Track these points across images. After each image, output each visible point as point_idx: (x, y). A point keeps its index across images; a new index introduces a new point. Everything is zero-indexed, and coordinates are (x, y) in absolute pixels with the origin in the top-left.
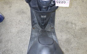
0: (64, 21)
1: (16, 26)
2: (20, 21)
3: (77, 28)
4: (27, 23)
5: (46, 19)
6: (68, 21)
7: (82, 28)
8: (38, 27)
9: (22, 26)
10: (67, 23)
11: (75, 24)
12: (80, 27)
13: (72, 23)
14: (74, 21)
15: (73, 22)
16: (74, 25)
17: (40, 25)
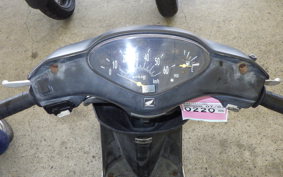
0: (213, 137)
1: (52, 164)
2: (63, 143)
3: (260, 162)
4: (87, 149)
5: (151, 146)
6: (225, 137)
7: (278, 161)
8: (126, 173)
9: (71, 163)
10: (224, 144)
11: (252, 150)
12: (268, 158)
13: (240, 146)
14: (245, 136)
15: (244, 140)
16: (247, 154)
17: (131, 165)
